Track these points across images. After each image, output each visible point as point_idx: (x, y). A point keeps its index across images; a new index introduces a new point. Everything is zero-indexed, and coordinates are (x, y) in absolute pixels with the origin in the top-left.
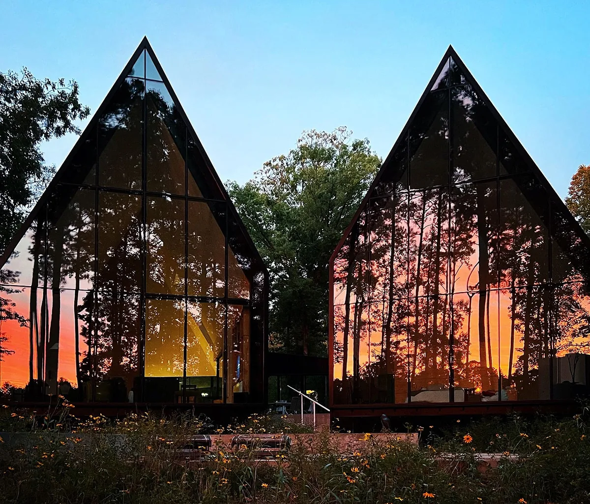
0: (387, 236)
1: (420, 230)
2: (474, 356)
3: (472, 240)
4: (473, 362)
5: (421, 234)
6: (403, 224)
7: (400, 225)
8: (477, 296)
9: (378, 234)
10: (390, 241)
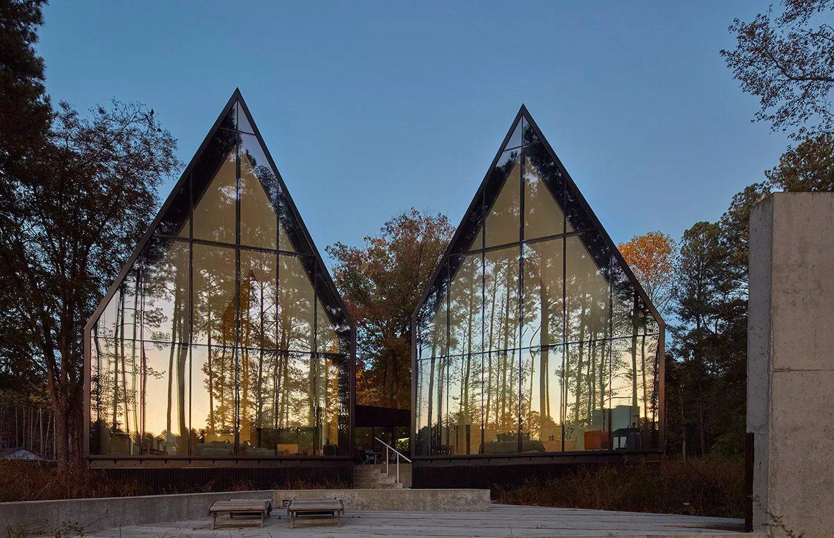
0: (466, 304)
1: (492, 298)
2: (536, 407)
3: (535, 306)
4: (534, 412)
5: (493, 302)
6: (479, 294)
7: (477, 294)
8: (538, 358)
9: (458, 302)
10: (469, 309)
